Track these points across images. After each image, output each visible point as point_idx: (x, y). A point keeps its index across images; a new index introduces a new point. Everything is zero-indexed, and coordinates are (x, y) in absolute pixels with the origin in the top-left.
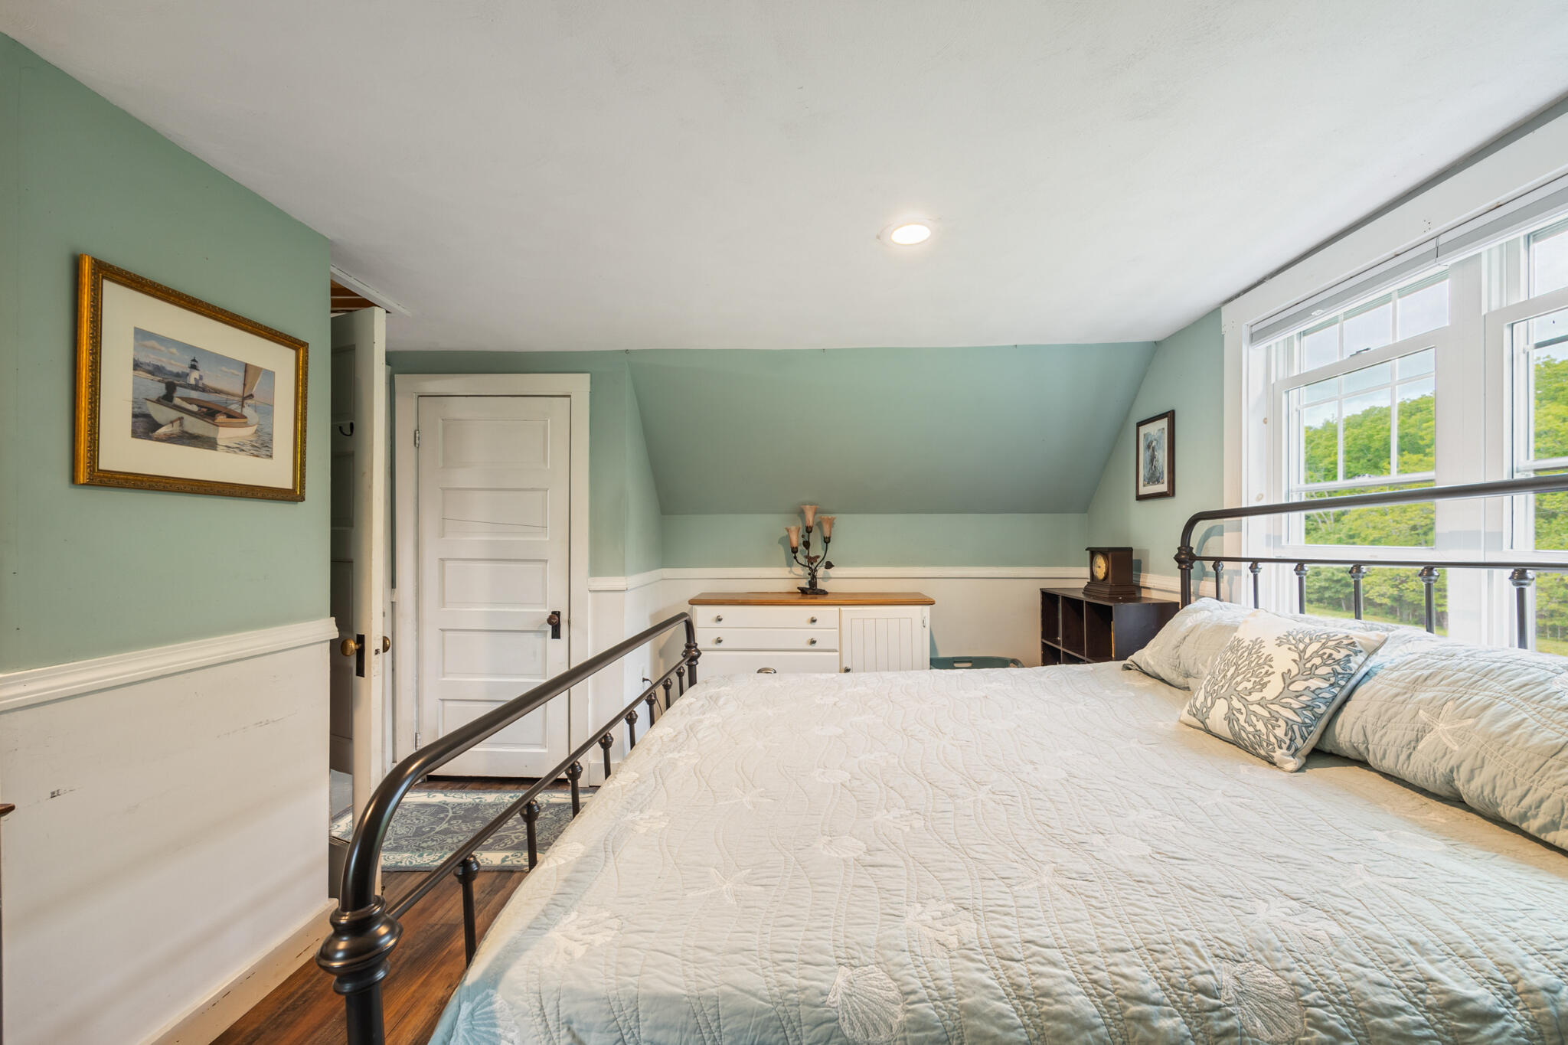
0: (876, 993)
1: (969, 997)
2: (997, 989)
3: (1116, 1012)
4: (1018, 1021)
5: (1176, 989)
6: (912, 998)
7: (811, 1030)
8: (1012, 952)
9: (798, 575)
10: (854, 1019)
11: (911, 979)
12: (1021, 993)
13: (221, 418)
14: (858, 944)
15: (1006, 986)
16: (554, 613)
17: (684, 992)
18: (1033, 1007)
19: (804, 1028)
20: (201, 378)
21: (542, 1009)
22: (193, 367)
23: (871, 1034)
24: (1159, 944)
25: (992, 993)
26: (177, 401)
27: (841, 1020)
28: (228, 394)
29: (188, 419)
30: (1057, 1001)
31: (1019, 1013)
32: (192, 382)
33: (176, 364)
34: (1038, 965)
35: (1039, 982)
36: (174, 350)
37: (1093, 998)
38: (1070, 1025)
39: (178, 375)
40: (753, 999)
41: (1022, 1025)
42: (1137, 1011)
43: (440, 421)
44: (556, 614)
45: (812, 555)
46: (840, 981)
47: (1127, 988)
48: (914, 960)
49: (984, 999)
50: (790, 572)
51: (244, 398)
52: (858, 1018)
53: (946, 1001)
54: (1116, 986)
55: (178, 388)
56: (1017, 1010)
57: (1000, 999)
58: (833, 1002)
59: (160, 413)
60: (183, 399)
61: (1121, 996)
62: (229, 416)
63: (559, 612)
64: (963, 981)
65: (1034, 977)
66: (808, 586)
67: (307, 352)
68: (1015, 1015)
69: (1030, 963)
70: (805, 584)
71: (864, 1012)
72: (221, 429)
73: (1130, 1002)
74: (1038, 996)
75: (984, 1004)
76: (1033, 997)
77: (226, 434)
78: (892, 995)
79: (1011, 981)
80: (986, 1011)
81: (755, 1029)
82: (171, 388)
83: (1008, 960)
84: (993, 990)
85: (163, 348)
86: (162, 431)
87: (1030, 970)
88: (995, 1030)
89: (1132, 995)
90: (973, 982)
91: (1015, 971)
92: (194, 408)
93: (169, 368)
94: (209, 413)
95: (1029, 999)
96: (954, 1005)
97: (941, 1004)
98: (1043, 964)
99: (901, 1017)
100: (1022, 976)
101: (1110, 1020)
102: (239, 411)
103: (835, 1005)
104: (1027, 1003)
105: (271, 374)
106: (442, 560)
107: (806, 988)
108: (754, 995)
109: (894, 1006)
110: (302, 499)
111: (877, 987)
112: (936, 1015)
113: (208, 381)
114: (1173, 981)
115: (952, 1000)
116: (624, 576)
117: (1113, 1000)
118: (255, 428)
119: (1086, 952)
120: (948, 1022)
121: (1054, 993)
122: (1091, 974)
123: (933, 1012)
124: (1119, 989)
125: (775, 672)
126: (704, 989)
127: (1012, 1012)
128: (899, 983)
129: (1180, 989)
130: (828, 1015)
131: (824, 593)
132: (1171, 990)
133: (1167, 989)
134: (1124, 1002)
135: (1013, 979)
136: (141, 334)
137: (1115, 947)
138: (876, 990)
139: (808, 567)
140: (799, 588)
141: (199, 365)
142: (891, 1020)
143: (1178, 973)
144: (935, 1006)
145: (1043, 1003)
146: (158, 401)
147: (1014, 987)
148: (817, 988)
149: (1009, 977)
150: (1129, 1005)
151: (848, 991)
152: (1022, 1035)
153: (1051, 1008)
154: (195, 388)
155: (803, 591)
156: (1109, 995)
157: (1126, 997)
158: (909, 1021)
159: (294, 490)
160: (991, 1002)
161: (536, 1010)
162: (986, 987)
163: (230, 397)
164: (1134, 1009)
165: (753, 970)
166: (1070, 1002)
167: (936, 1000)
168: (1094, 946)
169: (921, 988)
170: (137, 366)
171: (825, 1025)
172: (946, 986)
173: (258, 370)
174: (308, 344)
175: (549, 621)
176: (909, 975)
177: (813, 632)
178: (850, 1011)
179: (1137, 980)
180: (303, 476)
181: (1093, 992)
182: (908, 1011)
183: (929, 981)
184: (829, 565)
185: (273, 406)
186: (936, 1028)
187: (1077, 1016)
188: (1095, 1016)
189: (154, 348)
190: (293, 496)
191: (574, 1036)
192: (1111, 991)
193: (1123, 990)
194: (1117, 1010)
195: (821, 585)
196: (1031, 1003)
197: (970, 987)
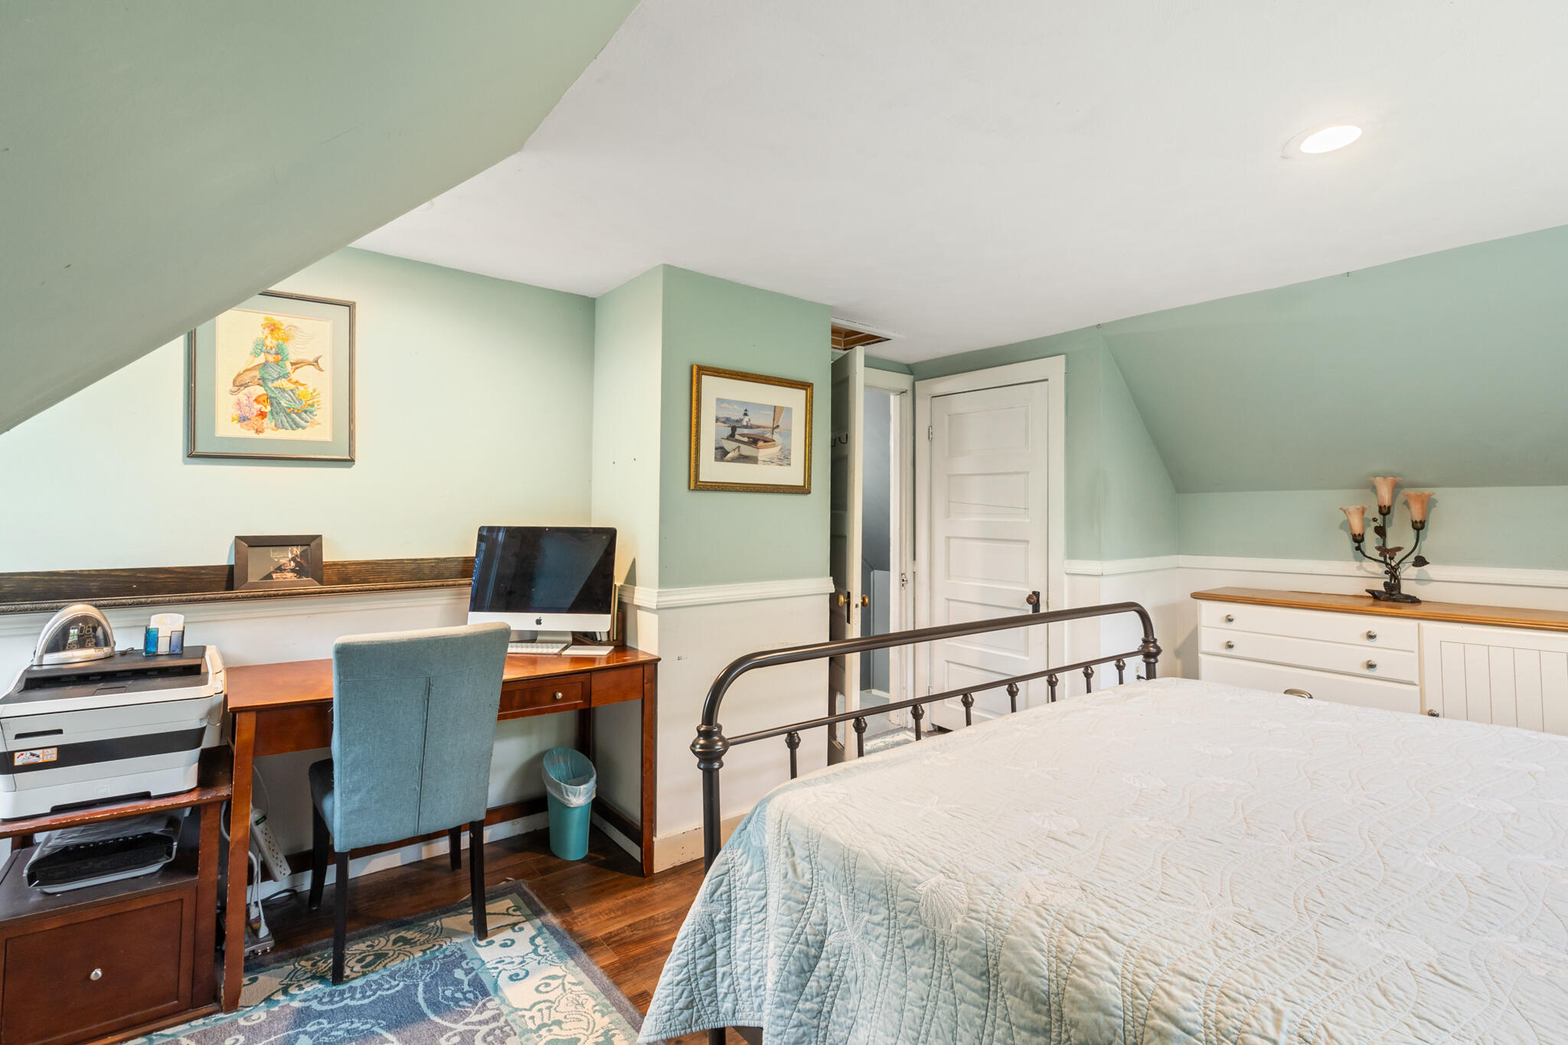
0: (951, 899)
1: (1016, 935)
2: (1043, 943)
3: (1140, 1015)
4: (1046, 973)
5: (1219, 1033)
6: (974, 914)
7: (901, 902)
8: (1078, 927)
9: (1373, 573)
10: (929, 906)
11: (980, 902)
12: (1061, 956)
13: (760, 443)
14: (965, 867)
15: (1052, 945)
16: (1034, 593)
17: (843, 843)
18: (1064, 970)
19: (898, 898)
20: (749, 420)
21: (781, 821)
22: (746, 414)
23: (937, 924)
24: (1240, 994)
25: (1035, 942)
26: (737, 437)
27: (920, 904)
28: (764, 427)
29: (743, 446)
30: (1087, 977)
31: (1051, 968)
32: (745, 424)
33: (736, 415)
34: (1093, 946)
35: (1083, 957)
36: (735, 407)
37: (1125, 994)
38: (1087, 999)
39: (737, 421)
40: (875, 864)
41: (1047, 977)
42: (1160, 1025)
43: (946, 417)
44: (1036, 594)
45: (1390, 545)
46: (933, 881)
47: (1163, 1003)
48: (995, 894)
49: (1026, 943)
50: (1360, 568)
51: (774, 429)
52: (932, 909)
53: (997, 930)
54: (1154, 997)
55: (738, 429)
56: (1050, 965)
57: (1041, 950)
58: (920, 890)
59: (729, 445)
60: (740, 435)
61: (1154, 1007)
62: (765, 442)
63: (1039, 593)
64: (1018, 924)
65: (1080, 951)
66: (1383, 589)
67: (812, 389)
68: (1045, 968)
69: (1087, 941)
70: (1379, 586)
71: (937, 907)
72: (760, 450)
73: (1160, 1016)
74: (1075, 966)
75: (1025, 947)
76: (1069, 963)
77: (763, 453)
78: (961, 906)
79: (1059, 944)
80: (1023, 951)
81: (871, 883)
82: (734, 429)
83: (1070, 930)
84: (1037, 941)
85: (730, 407)
86: (729, 456)
87: (1081, 945)
88: (1021, 967)
89: (1164, 1011)
90: (1027, 928)
91: (1068, 939)
92: (746, 439)
93: (733, 418)
94: (754, 441)
95: (1064, 963)
96: (1002, 936)
97: (992, 929)
98: (1098, 948)
99: (960, 922)
100: (1071, 945)
101: (1131, 1019)
102: (770, 437)
103: (920, 893)
104: (1061, 965)
105: (790, 410)
106: (948, 538)
107: (908, 873)
108: (878, 863)
109: (958, 913)
110: (810, 492)
111: (954, 896)
112: (984, 935)
113: (754, 422)
114: (1221, 1025)
115: (1001, 931)
116: (1099, 560)
117: (1143, 1006)
118: (779, 447)
119: (1151, 961)
120: (991, 944)
121: (1088, 970)
122: (1138, 976)
123: (983, 931)
124: (1156, 1000)
125: (1311, 697)
126: (853, 846)
127: (1044, 964)
128: (971, 901)
129: (1224, 1035)
130: (913, 896)
131: (1414, 601)
132: (1214, 1030)
133: (1209, 1028)
134: (1152, 1012)
135: (1062, 943)
136: (720, 401)
137: (1186, 972)
138: (953, 898)
139: (1385, 562)
140: (1367, 591)
141: (749, 413)
142: (952, 921)
143: (1233, 1022)
144: (987, 929)
145: (1074, 972)
146: (728, 439)
147: (1058, 949)
148: (914, 876)
149: (1059, 941)
150: (1156, 1016)
151: (934, 889)
152: (1043, 984)
153: (1078, 978)
154: (746, 427)
155: (1375, 595)
156: (1142, 999)
157: (1157, 1010)
158: (962, 928)
159: (804, 486)
160: (1031, 948)
161: (777, 821)
162: (1034, 936)
163: (766, 429)
164: (1158, 1022)
165: (886, 850)
166: (1099, 983)
167: (990, 925)
168: (1165, 961)
169: (983, 912)
170: (717, 420)
171: (909, 902)
172: (1003, 920)
173: (782, 408)
174: (812, 384)
175: (1029, 600)
176: (983, 900)
177: (1370, 652)
178: (929, 901)
179: (1179, 1004)
180: (810, 476)
181: (1129, 990)
182: (966, 921)
183: (993, 911)
184: (1420, 562)
185: (791, 431)
186: (980, 943)
187: (1097, 996)
188: (1116, 1007)
189: (725, 408)
190: (804, 490)
191: (790, 844)
192: (1147, 998)
193: (1159, 1003)
194: (1142, 1014)
195: (1406, 588)
196: (1064, 967)
197: (1021, 930)
